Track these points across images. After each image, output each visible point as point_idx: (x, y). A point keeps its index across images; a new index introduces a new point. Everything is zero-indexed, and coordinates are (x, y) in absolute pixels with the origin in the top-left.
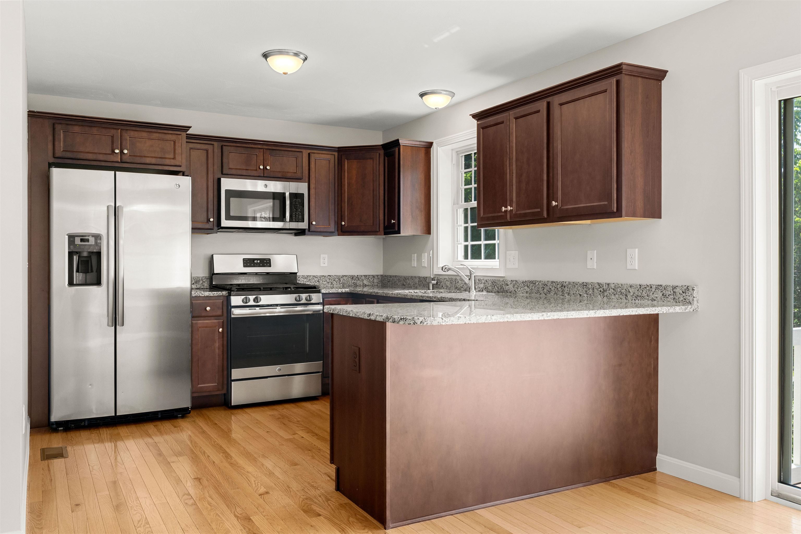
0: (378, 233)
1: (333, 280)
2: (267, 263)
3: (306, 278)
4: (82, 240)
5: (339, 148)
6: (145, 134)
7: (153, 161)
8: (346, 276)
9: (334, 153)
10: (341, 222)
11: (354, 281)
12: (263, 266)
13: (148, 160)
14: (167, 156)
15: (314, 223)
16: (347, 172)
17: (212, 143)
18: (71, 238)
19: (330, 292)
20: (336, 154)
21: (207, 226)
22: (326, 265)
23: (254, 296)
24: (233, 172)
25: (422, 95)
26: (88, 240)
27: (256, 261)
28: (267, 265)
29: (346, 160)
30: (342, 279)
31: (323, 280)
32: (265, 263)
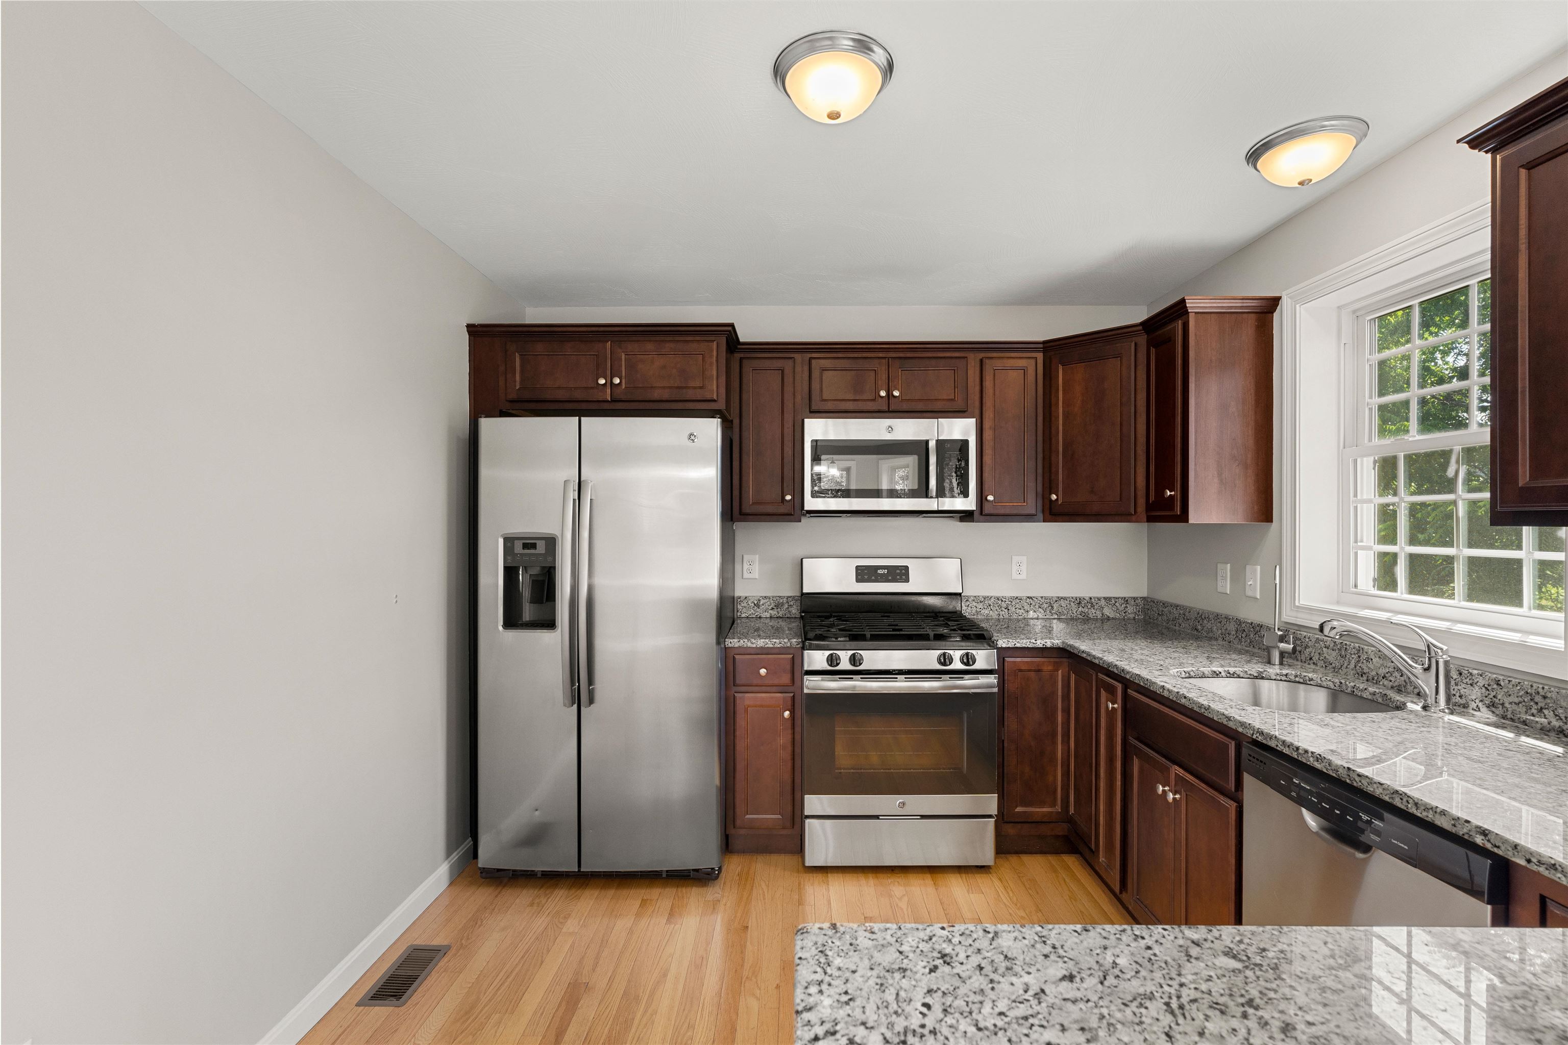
0: (1134, 518)
1: (1037, 606)
2: (901, 575)
3: (981, 602)
4: (525, 546)
5: (1044, 342)
6: (650, 346)
7: (666, 395)
8: (1065, 599)
9: (1034, 355)
10: (1050, 494)
11: (1083, 610)
12: (894, 580)
13: (656, 395)
14: (692, 384)
15: (990, 498)
16: (1064, 390)
17: (792, 355)
18: (509, 541)
19: (1018, 645)
20: (1040, 356)
21: (782, 509)
22: (1024, 576)
23: (851, 652)
24: (830, 406)
25: (1254, 156)
26: (534, 546)
27: (880, 571)
28: (901, 578)
29: (1060, 367)
30: (1055, 606)
31: (1017, 606)
32: (898, 574)
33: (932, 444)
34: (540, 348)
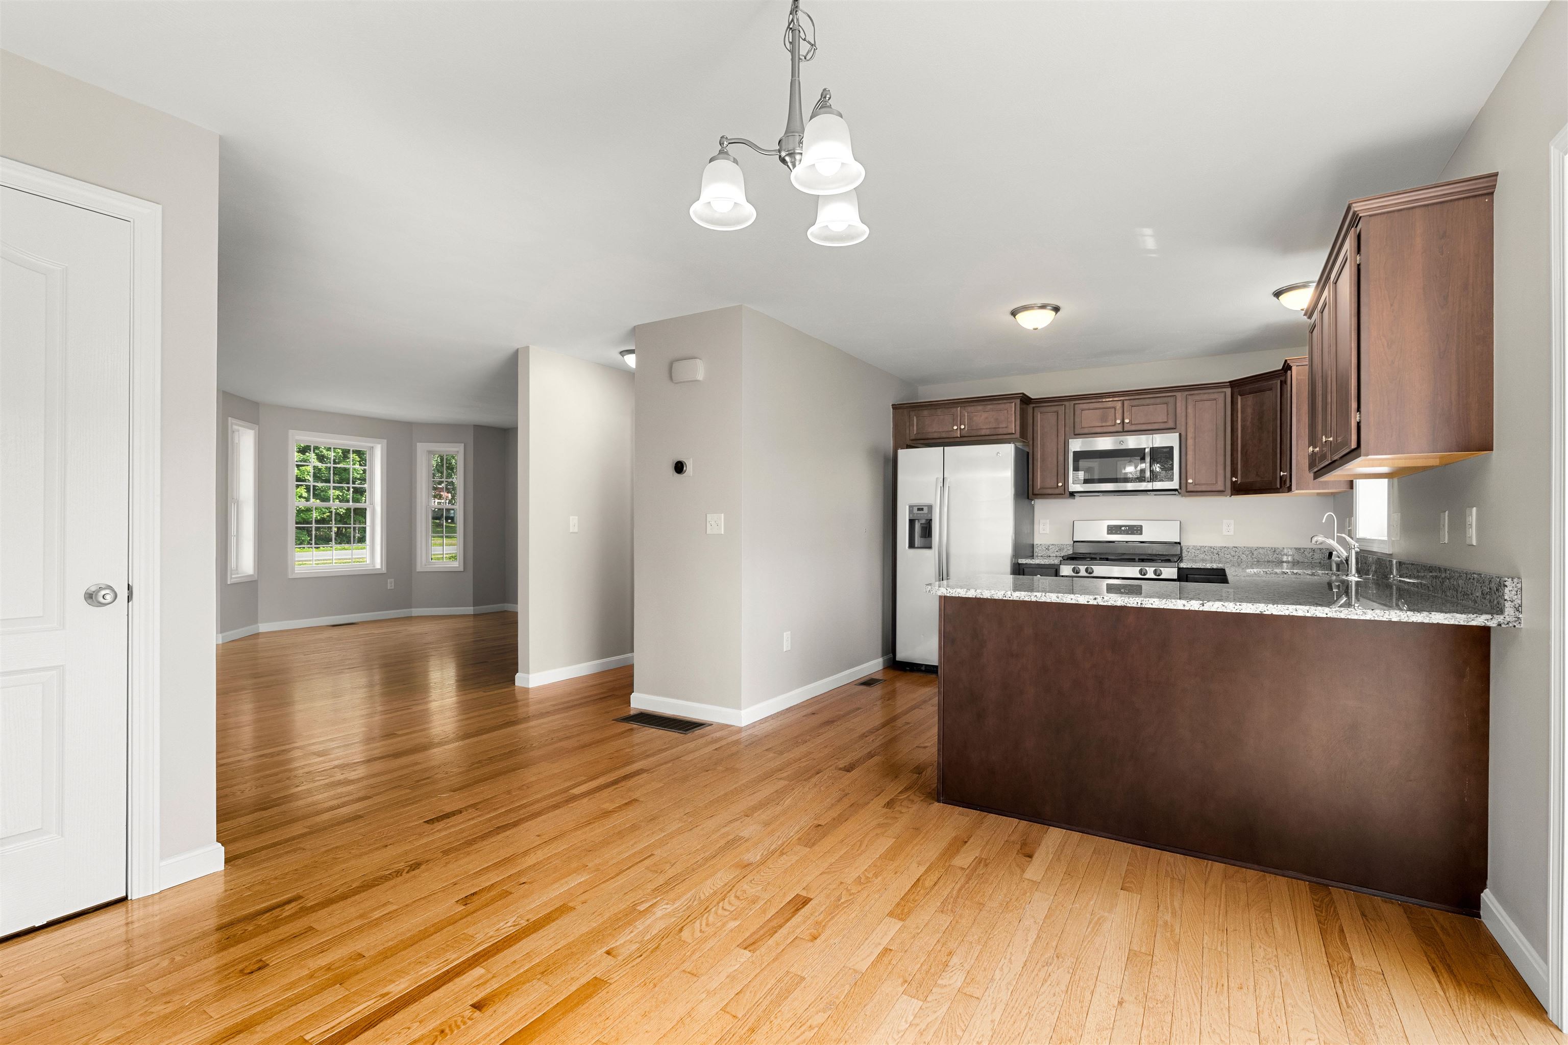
1: (1241, 553)
2: (1137, 530)
3: (1198, 549)
4: (919, 509)
5: (1230, 382)
6: (980, 408)
7: (988, 432)
8: (1263, 548)
9: (1224, 390)
10: (1233, 478)
11: (1277, 556)
12: (1132, 533)
13: (983, 433)
14: (1001, 426)
15: (1190, 481)
16: (1242, 412)
17: (1064, 403)
18: (911, 507)
20: (1228, 391)
21: (1057, 491)
22: (1232, 533)
23: (1086, 567)
24: (1086, 431)
25: (1278, 294)
26: (922, 509)
27: (1123, 528)
28: (1137, 532)
29: (1239, 398)
30: (1255, 553)
31: (1225, 552)
32: (1135, 530)
33: (1147, 450)
34: (926, 413)
